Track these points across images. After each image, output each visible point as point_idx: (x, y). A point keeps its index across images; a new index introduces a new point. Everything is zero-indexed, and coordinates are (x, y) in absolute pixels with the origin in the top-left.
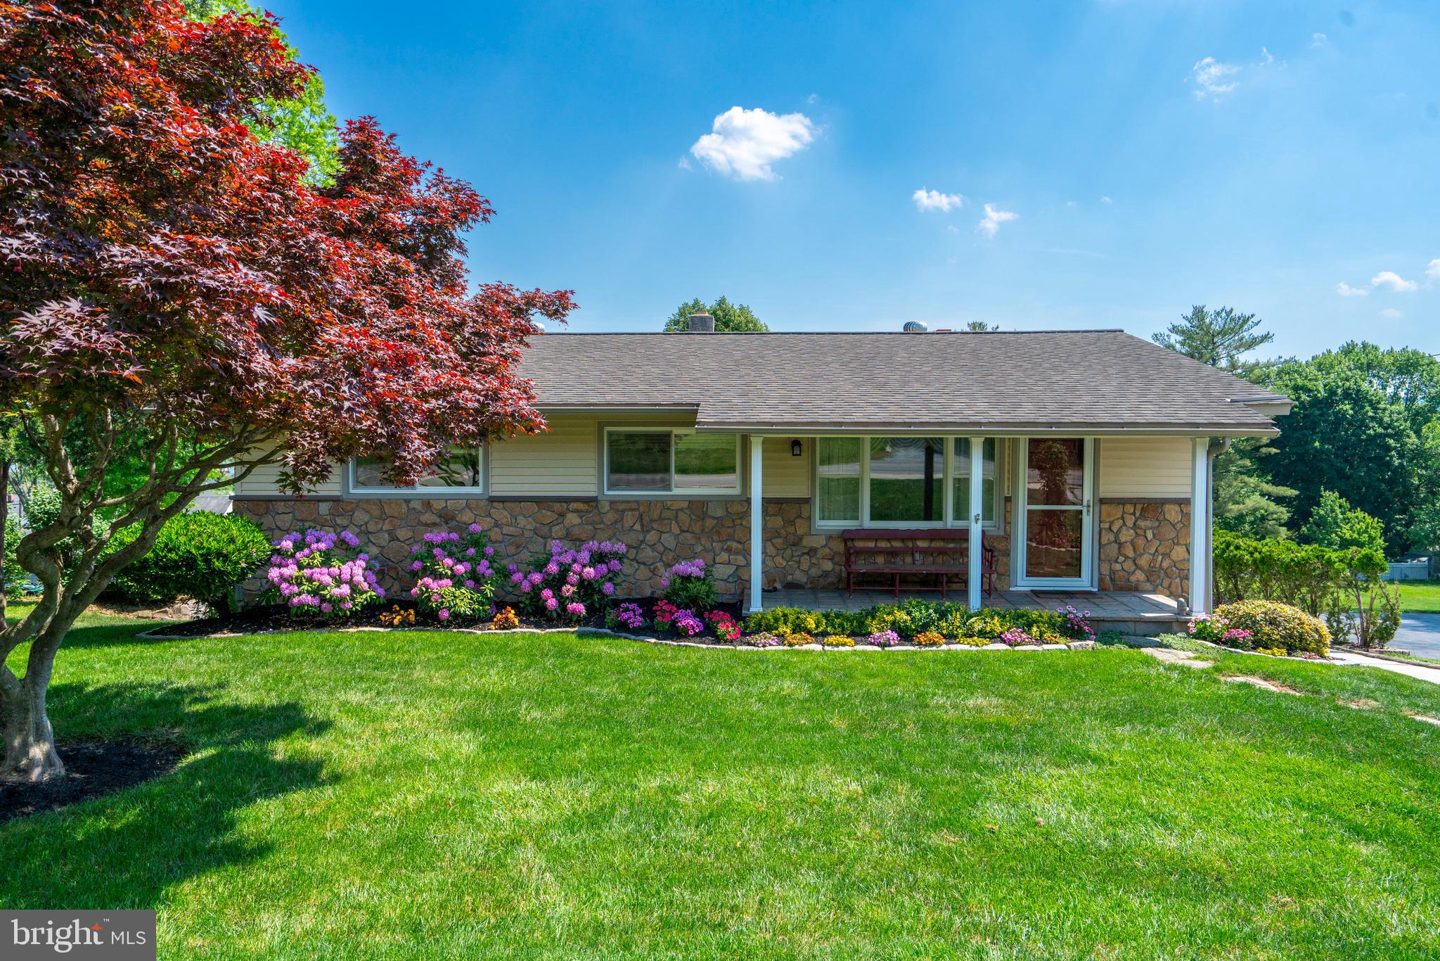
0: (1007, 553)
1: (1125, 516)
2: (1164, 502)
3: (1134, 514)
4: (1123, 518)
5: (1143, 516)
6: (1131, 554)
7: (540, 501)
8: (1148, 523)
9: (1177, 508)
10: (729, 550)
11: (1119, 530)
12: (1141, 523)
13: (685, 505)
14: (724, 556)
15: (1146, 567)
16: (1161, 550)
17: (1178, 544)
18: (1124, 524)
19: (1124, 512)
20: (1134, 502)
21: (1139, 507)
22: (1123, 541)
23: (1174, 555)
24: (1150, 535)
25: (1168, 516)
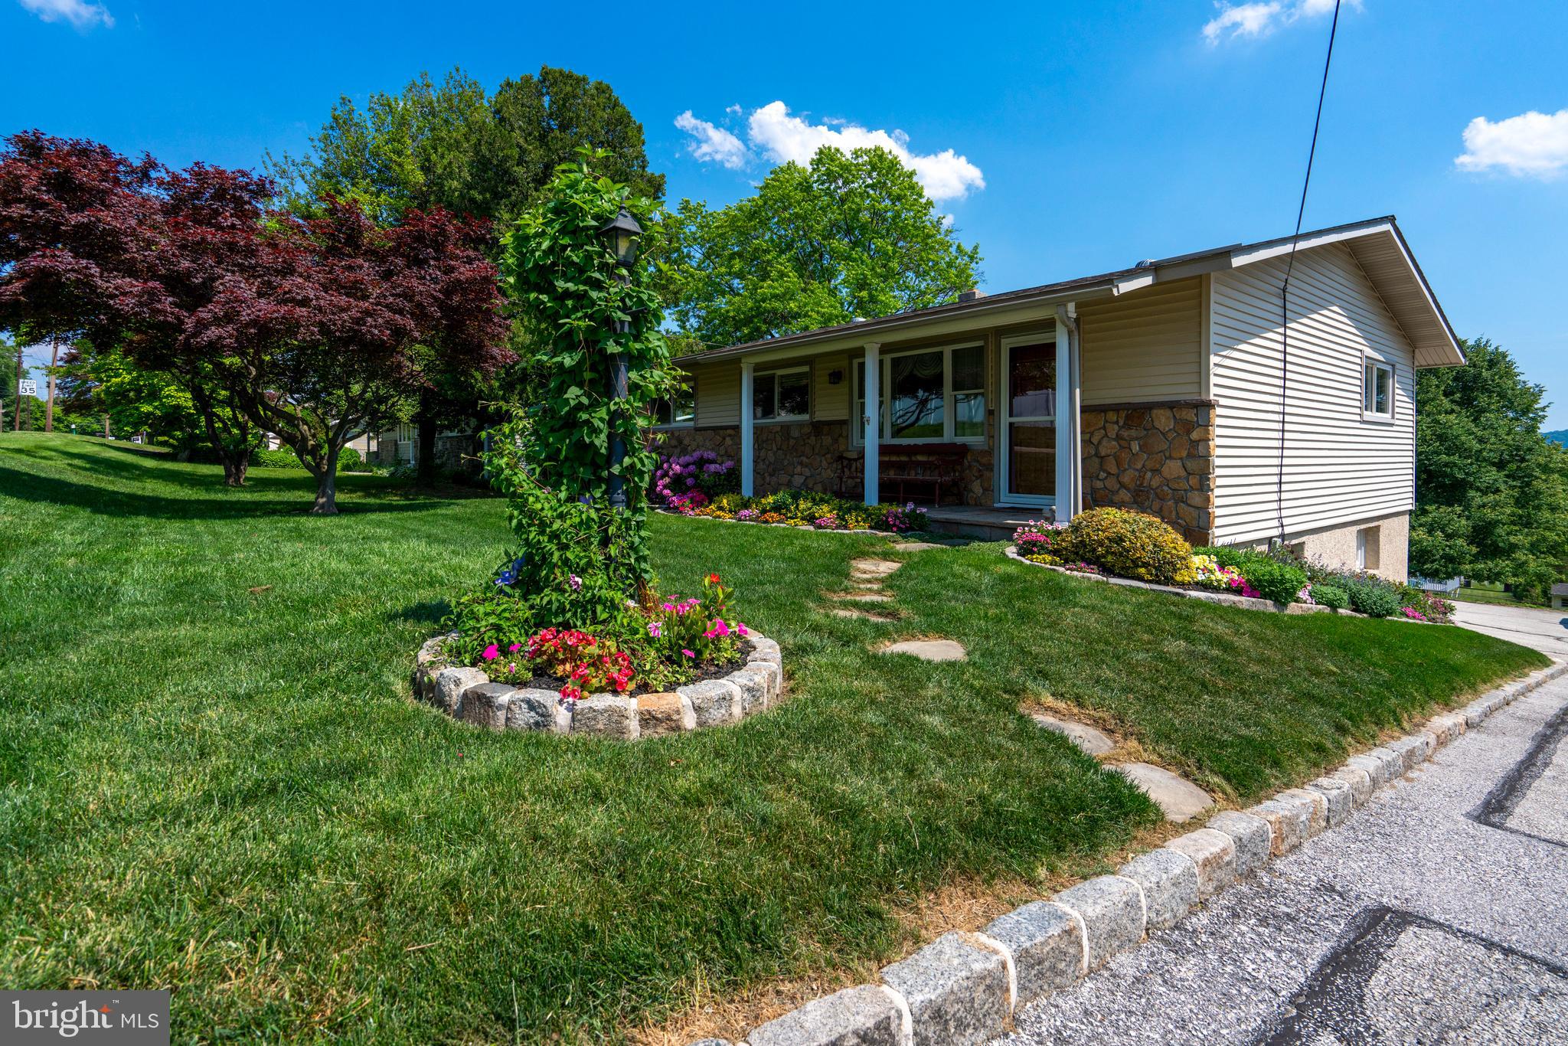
0: (990, 467)
1: (1107, 425)
2: (1149, 407)
3: (1117, 423)
4: (1104, 428)
5: (1127, 426)
6: (1114, 470)
7: (715, 429)
8: (1133, 433)
9: (1168, 413)
10: (801, 463)
11: (1100, 442)
12: (1125, 434)
13: (779, 429)
14: (798, 469)
15: (1132, 486)
16: (1149, 464)
17: (1171, 458)
18: (1106, 435)
19: (1106, 421)
20: (1117, 408)
21: (1123, 414)
22: (1103, 454)
23: (1165, 471)
24: (1135, 447)
25: (1156, 424)
